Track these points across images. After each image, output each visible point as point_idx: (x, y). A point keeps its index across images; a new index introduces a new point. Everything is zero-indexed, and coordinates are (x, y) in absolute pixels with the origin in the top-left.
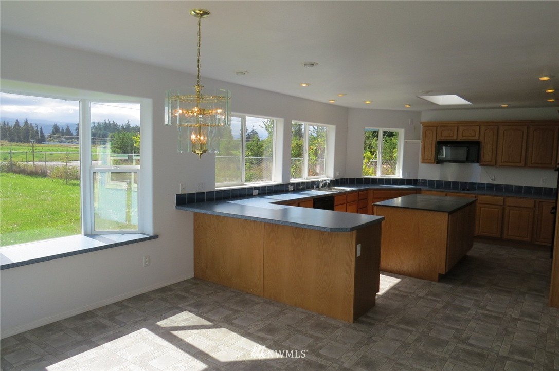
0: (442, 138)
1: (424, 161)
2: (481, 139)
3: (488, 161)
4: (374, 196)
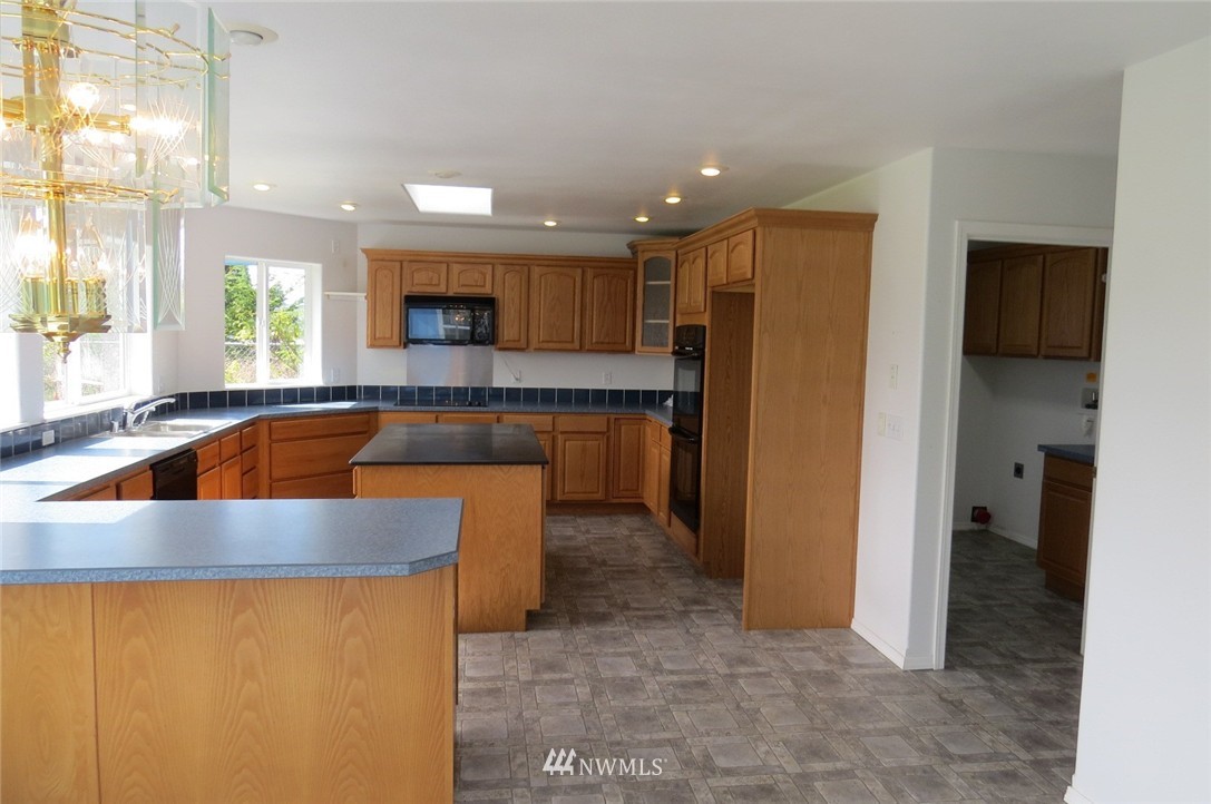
0: (414, 289)
1: (375, 342)
2: (497, 294)
3: (514, 341)
4: (274, 437)
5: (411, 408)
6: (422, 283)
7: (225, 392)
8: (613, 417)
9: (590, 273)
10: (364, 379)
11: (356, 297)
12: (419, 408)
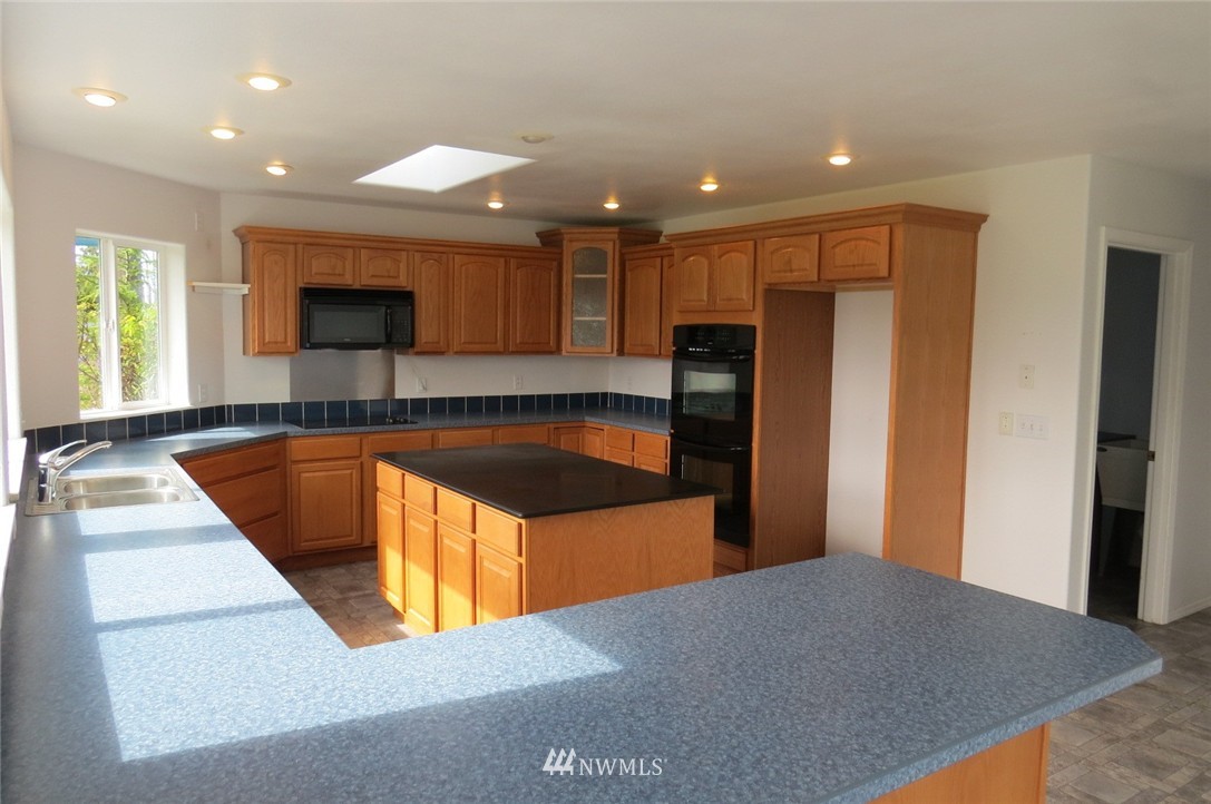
0: (313, 280)
2: (414, 287)
3: (431, 343)
5: (344, 430)
6: (323, 271)
7: (81, 425)
8: (552, 426)
9: (513, 263)
10: (234, 397)
11: (222, 288)
12: (330, 430)
